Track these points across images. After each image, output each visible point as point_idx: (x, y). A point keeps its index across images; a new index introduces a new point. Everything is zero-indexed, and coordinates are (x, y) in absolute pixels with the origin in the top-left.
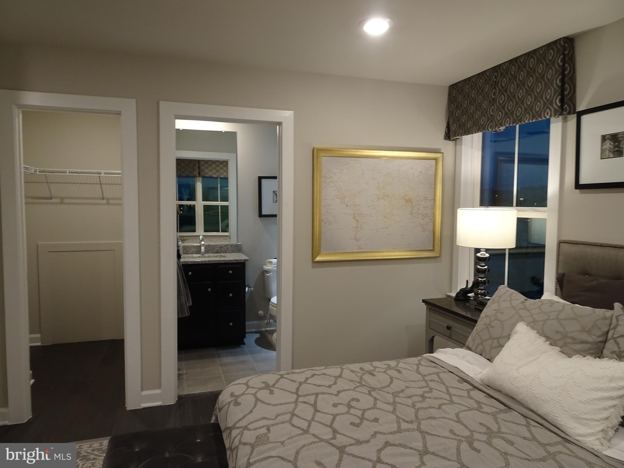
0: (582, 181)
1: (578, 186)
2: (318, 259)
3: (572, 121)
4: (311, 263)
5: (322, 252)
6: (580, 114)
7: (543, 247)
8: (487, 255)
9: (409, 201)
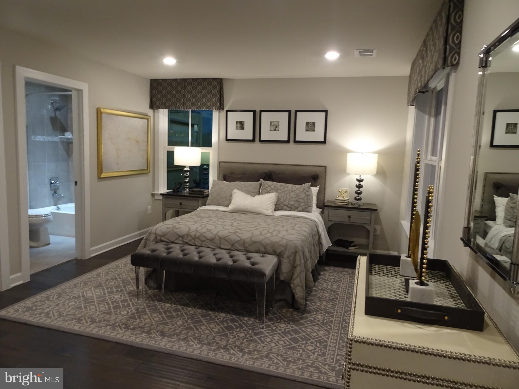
0: (228, 138)
1: (227, 140)
2: (103, 175)
3: (223, 113)
4: (97, 178)
5: (103, 172)
6: (227, 111)
7: (208, 165)
8: (189, 169)
9: (137, 142)
